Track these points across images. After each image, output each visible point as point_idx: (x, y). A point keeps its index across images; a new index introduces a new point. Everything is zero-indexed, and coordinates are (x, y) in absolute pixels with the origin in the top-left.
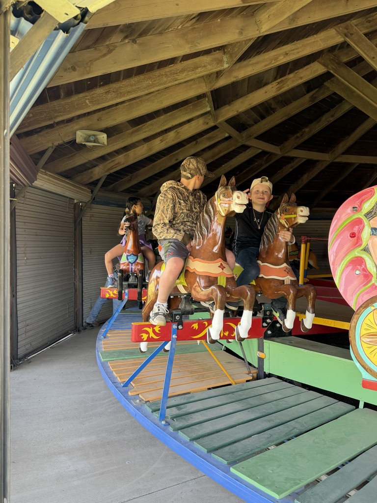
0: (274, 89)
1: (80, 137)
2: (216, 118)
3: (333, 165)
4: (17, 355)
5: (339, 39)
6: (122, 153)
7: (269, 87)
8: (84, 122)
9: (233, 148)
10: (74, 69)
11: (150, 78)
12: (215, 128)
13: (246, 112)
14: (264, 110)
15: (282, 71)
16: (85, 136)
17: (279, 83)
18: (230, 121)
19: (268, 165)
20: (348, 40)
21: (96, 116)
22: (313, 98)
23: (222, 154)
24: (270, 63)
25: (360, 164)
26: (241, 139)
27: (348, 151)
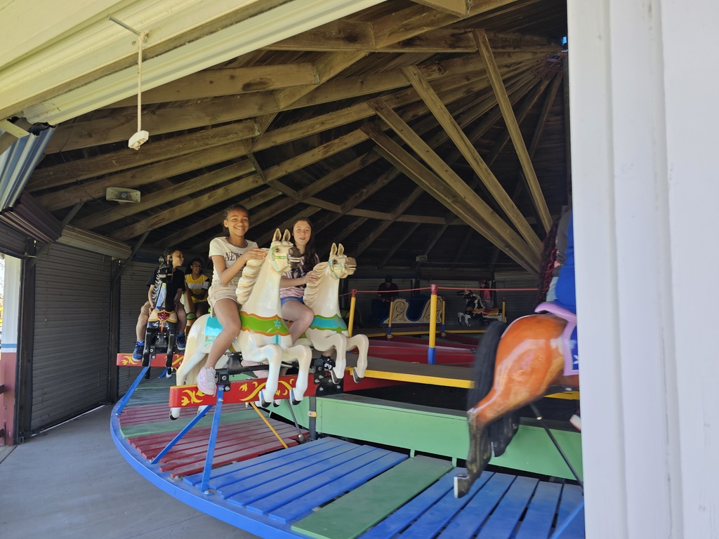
0: (321, 153)
1: (111, 194)
2: (265, 177)
3: (395, 224)
4: (30, 427)
5: (371, 112)
6: (166, 209)
7: (316, 150)
8: (116, 180)
9: (290, 206)
10: (90, 135)
11: (180, 142)
12: (265, 187)
13: (297, 172)
14: (316, 170)
15: (326, 136)
16: (117, 193)
17: (325, 147)
18: (281, 179)
19: (331, 222)
20: (379, 114)
21: (129, 174)
22: (363, 162)
23: (279, 212)
24: (307, 131)
25: (422, 224)
26: (297, 197)
27: (407, 212)
